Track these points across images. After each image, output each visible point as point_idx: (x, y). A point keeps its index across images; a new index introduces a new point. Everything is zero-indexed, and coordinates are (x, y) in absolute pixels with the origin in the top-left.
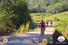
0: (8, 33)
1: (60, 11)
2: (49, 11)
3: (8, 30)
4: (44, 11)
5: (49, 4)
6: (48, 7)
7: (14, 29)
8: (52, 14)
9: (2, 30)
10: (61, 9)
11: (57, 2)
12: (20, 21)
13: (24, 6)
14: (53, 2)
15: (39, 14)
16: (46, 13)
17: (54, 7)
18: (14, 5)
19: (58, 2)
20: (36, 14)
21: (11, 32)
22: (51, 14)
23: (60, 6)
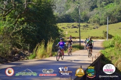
0: (15, 58)
1: (116, 20)
2: (95, 19)
3: (14, 53)
4: (86, 19)
5: (96, 7)
6: (92, 12)
7: (27, 52)
8: (101, 25)
9: (3, 53)
10: (117, 16)
11: (110, 2)
12: (38, 37)
13: (45, 10)
14: (103, 3)
15: (75, 24)
16: (89, 23)
17: (105, 13)
18: (27, 8)
19: (112, 2)
20: (71, 25)
21: (19, 57)
22: (98, 25)
23: (115, 10)
